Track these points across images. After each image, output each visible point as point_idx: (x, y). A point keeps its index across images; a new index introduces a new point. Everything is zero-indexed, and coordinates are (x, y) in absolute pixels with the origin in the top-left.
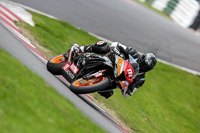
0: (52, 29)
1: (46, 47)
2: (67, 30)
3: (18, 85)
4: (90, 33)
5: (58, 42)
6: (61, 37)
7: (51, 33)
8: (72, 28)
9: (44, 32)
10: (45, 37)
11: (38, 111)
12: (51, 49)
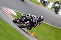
3: (12, 34)
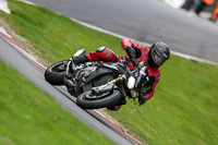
0: (30, 16)
1: (23, 36)
2: (46, 17)
4: (72, 19)
5: (37, 30)
6: (40, 24)
7: (29, 20)
8: (52, 14)
9: (21, 20)
10: (21, 25)
11: (13, 106)
12: (28, 38)
